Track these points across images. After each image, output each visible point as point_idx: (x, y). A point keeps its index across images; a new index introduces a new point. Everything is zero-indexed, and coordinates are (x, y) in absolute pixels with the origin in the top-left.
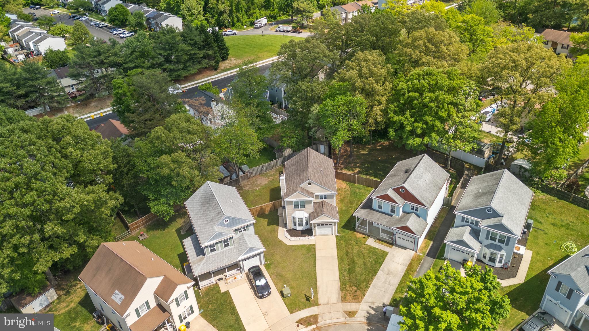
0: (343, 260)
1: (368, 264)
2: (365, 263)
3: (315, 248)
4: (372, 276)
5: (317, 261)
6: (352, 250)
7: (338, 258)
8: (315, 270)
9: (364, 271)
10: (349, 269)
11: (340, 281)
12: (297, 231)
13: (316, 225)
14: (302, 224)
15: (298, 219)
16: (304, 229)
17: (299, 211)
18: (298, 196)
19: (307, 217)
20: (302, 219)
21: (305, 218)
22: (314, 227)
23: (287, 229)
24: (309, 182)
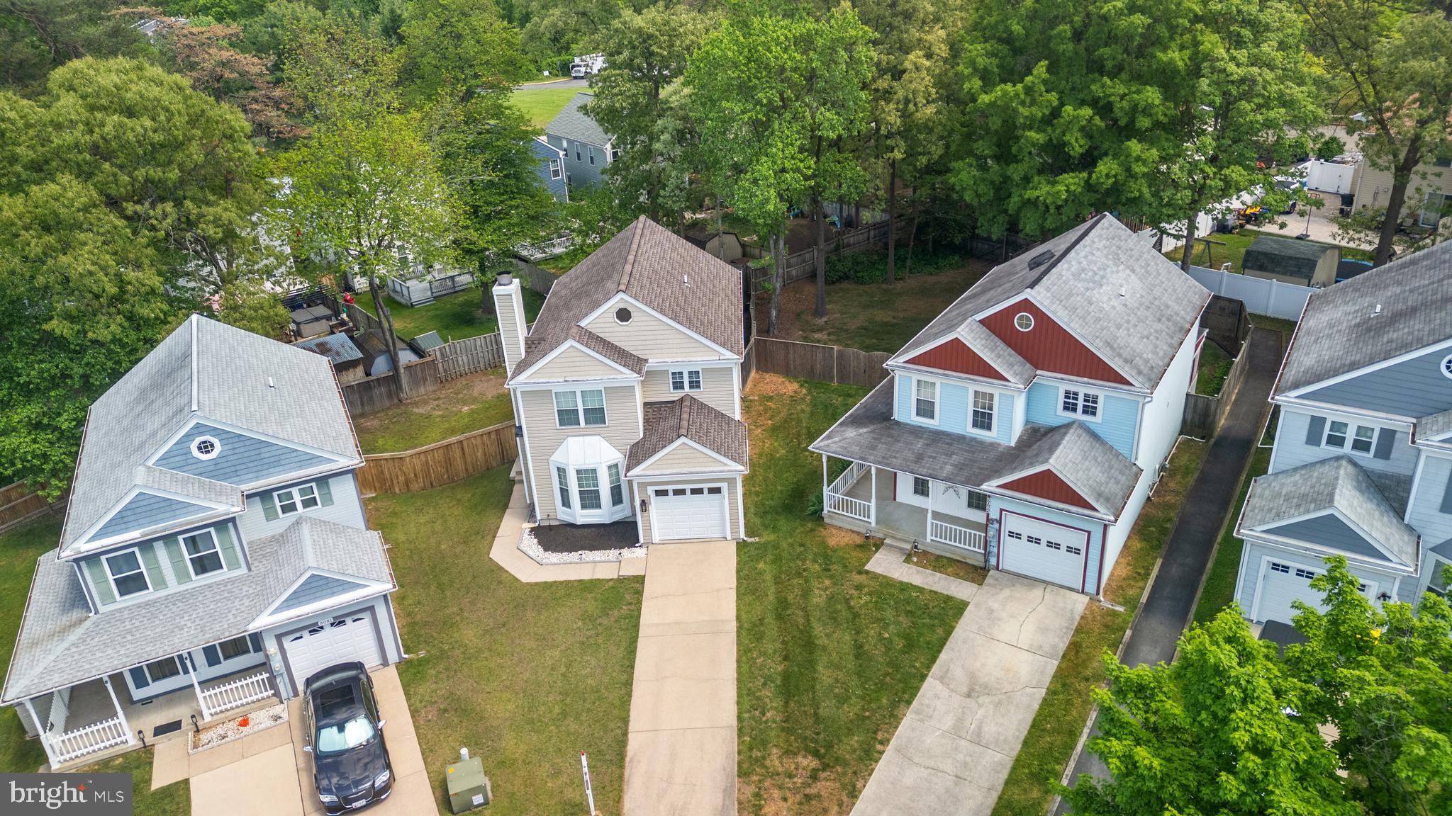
0: (759, 637)
1: (877, 652)
2: (859, 651)
3: (639, 593)
4: (895, 705)
5: (641, 644)
6: (806, 593)
7: (739, 628)
8: (629, 684)
9: (854, 681)
10: (786, 676)
11: (741, 731)
12: (575, 531)
13: (652, 495)
14: (598, 498)
15: (578, 472)
16: (607, 522)
17: (581, 438)
18: (571, 364)
19: (616, 465)
20: (594, 471)
21: (610, 467)
22: (643, 503)
23: (537, 524)
24: (622, 306)
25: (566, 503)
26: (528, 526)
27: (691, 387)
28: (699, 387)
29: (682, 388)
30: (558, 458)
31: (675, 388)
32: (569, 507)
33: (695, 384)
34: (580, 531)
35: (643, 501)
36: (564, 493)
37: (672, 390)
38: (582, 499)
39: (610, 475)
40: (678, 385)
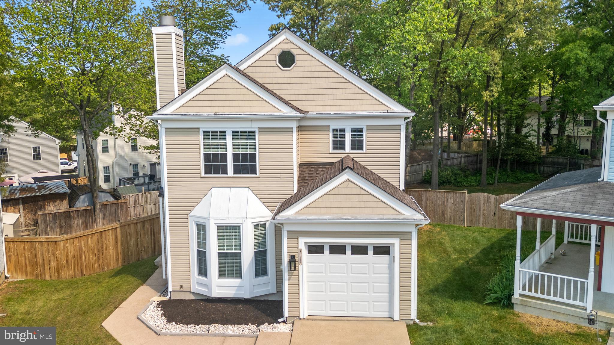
12: (209, 305)
13: (305, 251)
14: (239, 264)
15: (220, 228)
16: (247, 296)
17: (229, 189)
18: (224, 97)
19: (264, 225)
20: (237, 228)
21: (256, 226)
22: (293, 260)
23: (167, 298)
24: (286, 47)
25: (203, 271)
26: (158, 298)
27: (353, 148)
28: (361, 148)
29: (343, 148)
30: (199, 212)
31: (335, 148)
32: (205, 275)
33: (357, 145)
34: (214, 305)
35: (293, 257)
36: (202, 257)
37: (331, 151)
38: (221, 264)
39: (256, 236)
40: (339, 145)
